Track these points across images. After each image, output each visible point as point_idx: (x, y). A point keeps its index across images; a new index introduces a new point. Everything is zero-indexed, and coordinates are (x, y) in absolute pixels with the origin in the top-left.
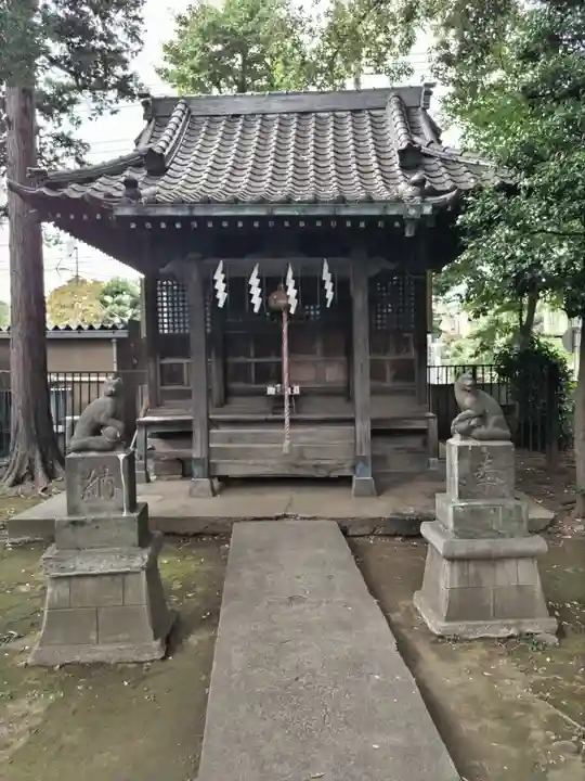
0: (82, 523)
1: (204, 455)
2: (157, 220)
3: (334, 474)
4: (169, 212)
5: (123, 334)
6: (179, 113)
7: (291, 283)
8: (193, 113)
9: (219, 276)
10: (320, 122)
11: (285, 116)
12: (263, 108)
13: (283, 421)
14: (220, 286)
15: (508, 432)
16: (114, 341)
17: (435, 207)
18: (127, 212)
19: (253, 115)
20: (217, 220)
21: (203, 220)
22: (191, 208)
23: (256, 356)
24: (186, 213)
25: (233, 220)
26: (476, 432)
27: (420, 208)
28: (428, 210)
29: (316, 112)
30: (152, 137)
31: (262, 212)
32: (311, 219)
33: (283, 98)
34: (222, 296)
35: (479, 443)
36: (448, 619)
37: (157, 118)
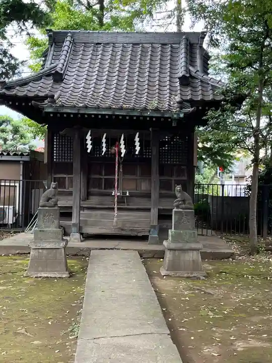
0: (43, 231)
1: (78, 222)
2: (62, 114)
3: (140, 235)
4: (69, 111)
5: (27, 159)
6: (68, 43)
7: (122, 142)
8: (75, 41)
9: (89, 137)
10: (144, 51)
11: (126, 45)
12: (114, 40)
13: (114, 209)
14: (89, 142)
15: (193, 207)
16: (21, 162)
17: (185, 114)
18: (50, 110)
19: (108, 44)
20: (90, 115)
21: (83, 115)
22: (79, 110)
23: (105, 175)
24: (76, 112)
25: (96, 115)
26: (181, 206)
27: (178, 114)
28: (182, 115)
29: (142, 44)
30: (54, 55)
31: (110, 113)
32: (131, 117)
33: (125, 35)
34: (90, 147)
35: (182, 210)
36: (167, 270)
37: (55, 43)
